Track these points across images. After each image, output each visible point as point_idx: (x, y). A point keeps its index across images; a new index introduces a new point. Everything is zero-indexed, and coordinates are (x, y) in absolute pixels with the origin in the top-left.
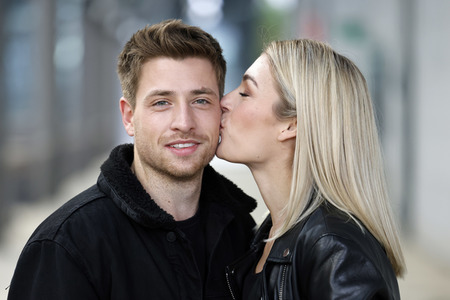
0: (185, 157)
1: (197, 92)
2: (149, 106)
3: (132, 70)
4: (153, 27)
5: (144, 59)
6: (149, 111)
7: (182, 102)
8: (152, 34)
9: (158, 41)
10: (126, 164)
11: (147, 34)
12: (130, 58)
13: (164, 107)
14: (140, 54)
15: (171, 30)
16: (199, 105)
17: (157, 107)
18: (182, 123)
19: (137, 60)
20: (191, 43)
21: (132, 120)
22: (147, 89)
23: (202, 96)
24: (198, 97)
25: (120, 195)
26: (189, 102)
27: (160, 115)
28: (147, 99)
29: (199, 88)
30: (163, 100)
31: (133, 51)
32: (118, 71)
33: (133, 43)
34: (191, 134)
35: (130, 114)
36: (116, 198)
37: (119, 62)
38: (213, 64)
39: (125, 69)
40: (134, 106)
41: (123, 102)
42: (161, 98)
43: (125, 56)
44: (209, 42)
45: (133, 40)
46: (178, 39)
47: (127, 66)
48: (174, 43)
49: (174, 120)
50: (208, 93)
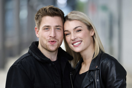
0: (53, 45)
1: (57, 26)
2: (43, 30)
3: (39, 19)
4: (45, 7)
5: (42, 16)
6: (43, 31)
7: (53, 29)
8: (45, 9)
9: (46, 11)
10: (36, 46)
11: (43, 9)
12: (38, 16)
13: (47, 30)
14: (41, 15)
15: (50, 8)
16: (57, 30)
17: (46, 30)
18: (52, 35)
19: (40, 17)
20: (56, 12)
21: (38, 33)
22: (43, 25)
23: (58, 27)
24: (57, 28)
25: (35, 54)
26: (55, 29)
27: (47, 32)
28: (43, 27)
29: (58, 25)
30: (47, 28)
31: (39, 14)
32: (35, 19)
33: (39, 12)
35: (38, 31)
36: (34, 55)
37: (35, 17)
38: (62, 18)
39: (37, 19)
40: (39, 29)
41: (36, 28)
42: (47, 27)
43: (37, 15)
44: (61, 12)
45: (39, 11)
46: (52, 11)
47: (38, 18)
48: (51, 12)
49: (50, 34)
50: (60, 27)
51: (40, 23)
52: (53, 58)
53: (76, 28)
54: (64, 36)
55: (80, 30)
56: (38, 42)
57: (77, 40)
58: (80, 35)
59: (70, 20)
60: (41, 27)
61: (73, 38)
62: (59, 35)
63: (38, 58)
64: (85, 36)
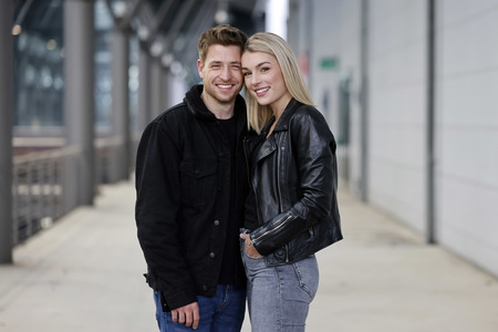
0: (225, 93)
2: (210, 67)
3: (204, 49)
5: (210, 45)
6: (211, 69)
7: (226, 66)
8: (214, 32)
9: (216, 37)
11: (211, 33)
12: (203, 43)
13: (217, 68)
14: (208, 42)
15: (224, 32)
16: (234, 68)
17: (214, 68)
18: (225, 76)
19: (206, 44)
21: (203, 70)
22: (210, 60)
26: (229, 67)
27: (216, 71)
28: (210, 64)
30: (217, 65)
34: (230, 81)
35: (202, 67)
37: (198, 44)
40: (204, 65)
41: (199, 62)
48: (224, 39)
49: (221, 75)
51: (205, 55)
52: (221, 112)
53: (260, 65)
54: (244, 75)
55: (267, 69)
56: (202, 86)
57: (261, 86)
58: (266, 77)
59: (251, 51)
60: (207, 63)
61: (254, 81)
62: (237, 75)
63: (193, 112)
64: (275, 80)
